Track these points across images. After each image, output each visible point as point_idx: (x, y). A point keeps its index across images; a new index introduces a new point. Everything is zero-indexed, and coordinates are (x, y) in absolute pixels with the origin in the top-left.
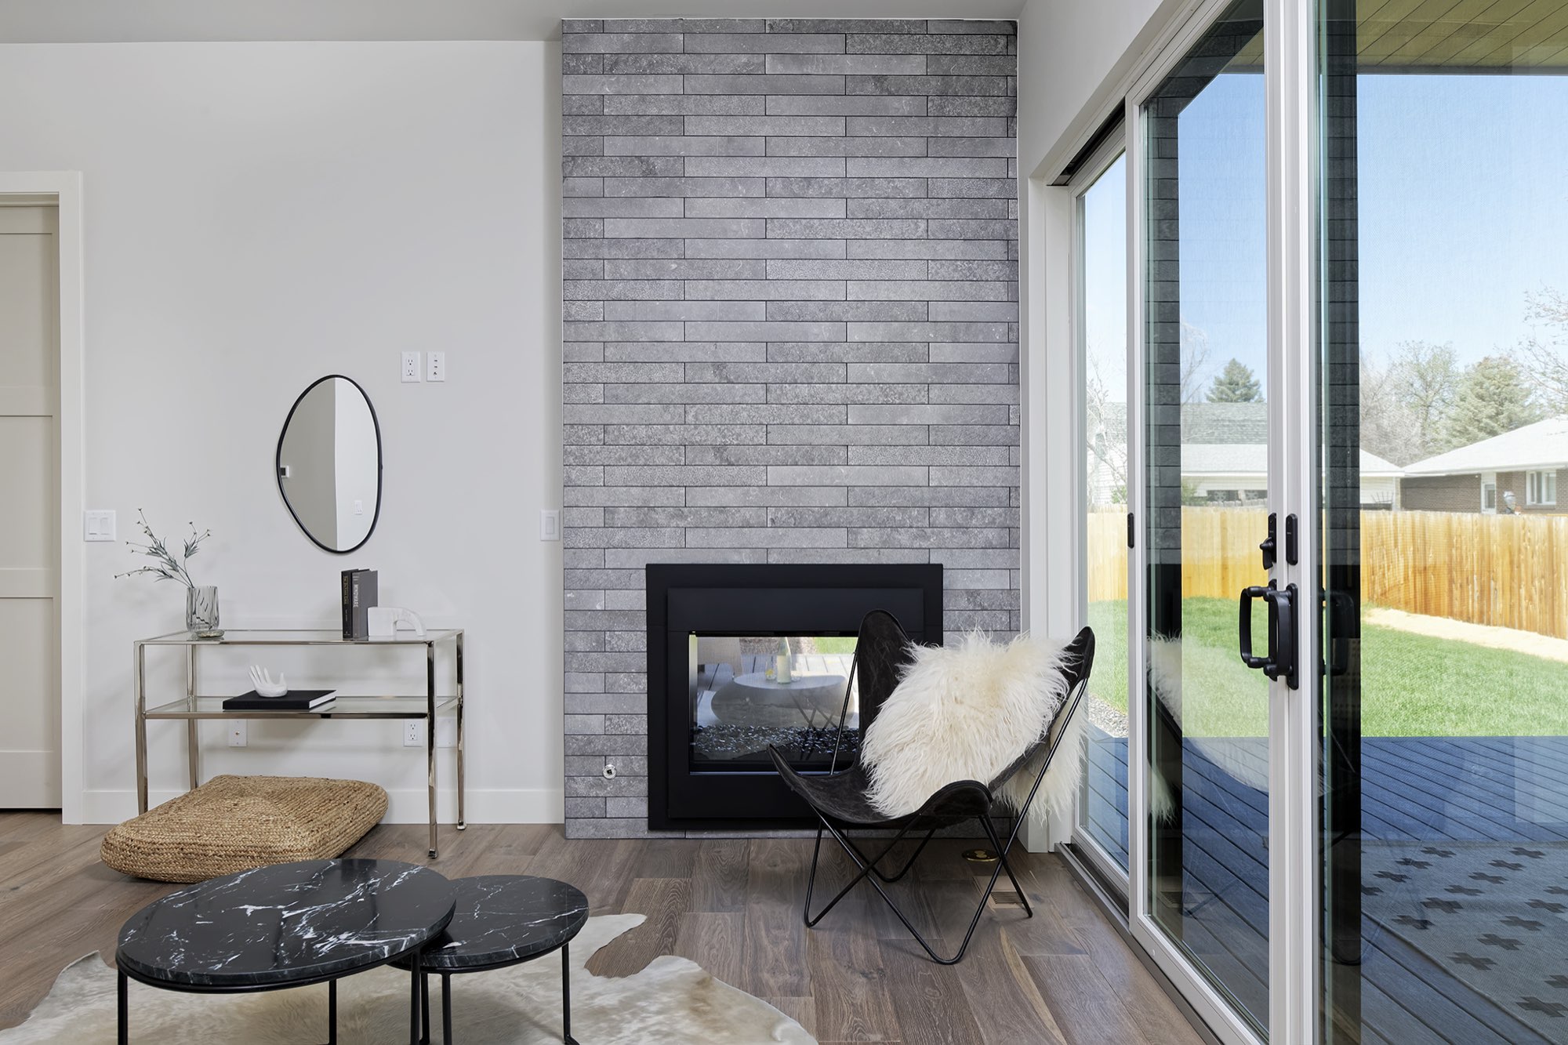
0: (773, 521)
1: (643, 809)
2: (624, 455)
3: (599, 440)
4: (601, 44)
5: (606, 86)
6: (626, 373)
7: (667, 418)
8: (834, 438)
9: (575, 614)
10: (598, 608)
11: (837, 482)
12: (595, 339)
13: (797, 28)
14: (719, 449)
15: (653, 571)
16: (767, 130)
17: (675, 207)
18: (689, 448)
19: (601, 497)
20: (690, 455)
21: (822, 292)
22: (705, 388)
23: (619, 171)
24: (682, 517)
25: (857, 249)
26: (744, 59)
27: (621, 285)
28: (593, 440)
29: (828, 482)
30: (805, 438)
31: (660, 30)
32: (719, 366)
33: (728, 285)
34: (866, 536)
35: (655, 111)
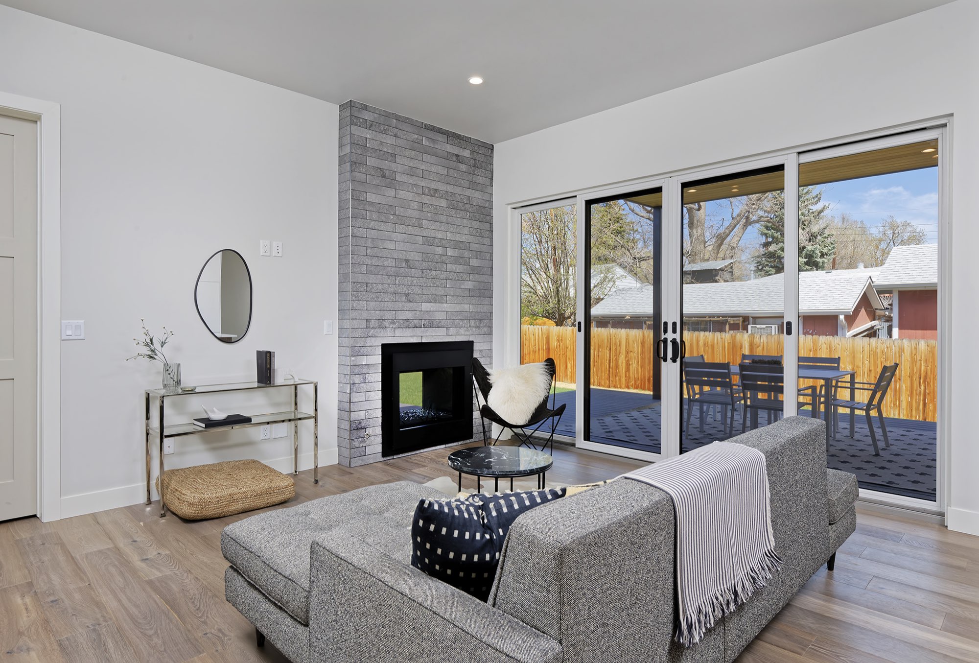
0: (424, 325)
1: (380, 448)
2: (374, 297)
3: (364, 290)
4: (366, 115)
5: (368, 134)
6: (375, 261)
7: (389, 281)
8: (442, 293)
9: (355, 367)
10: (364, 364)
11: (443, 309)
12: (363, 245)
13: (433, 129)
14: (407, 295)
15: (384, 346)
16: (423, 167)
17: (392, 192)
18: (397, 295)
19: (365, 315)
20: (397, 297)
21: (440, 235)
22: (402, 270)
23: (373, 173)
24: (394, 323)
25: (450, 220)
26: (416, 136)
27: (373, 223)
28: (362, 289)
29: (440, 310)
30: (434, 292)
31: (388, 115)
32: (407, 261)
33: (410, 228)
34: (452, 331)
35: (386, 150)
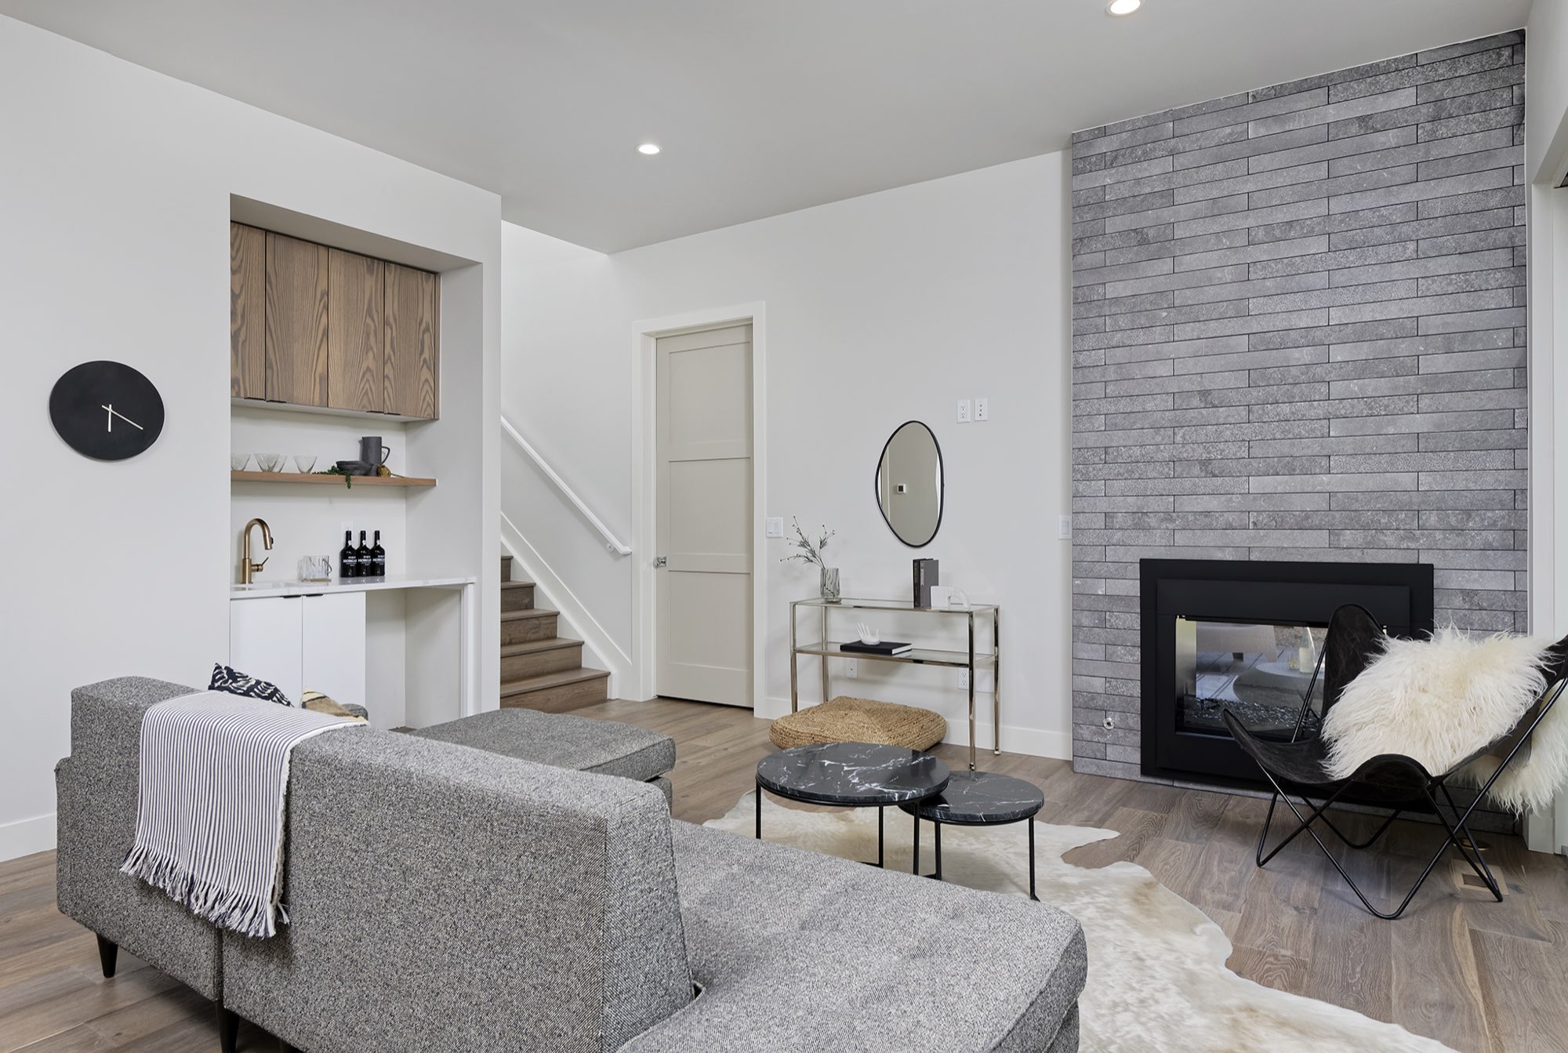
0: (1255, 524)
1: (1136, 757)
2: (1121, 471)
3: (1101, 460)
4: (1104, 146)
5: (1107, 178)
6: (1123, 405)
7: (1158, 439)
8: (1316, 449)
9: (1081, 597)
10: (1100, 593)
11: (1319, 488)
12: (1098, 379)
13: (1279, 92)
14: (1205, 463)
15: (1145, 564)
16: (1250, 187)
17: (1166, 265)
18: (1177, 464)
19: (1103, 505)
20: (1179, 469)
21: (1304, 321)
22: (1192, 413)
23: (1119, 243)
24: (1172, 520)
25: (1339, 278)
26: (1228, 130)
27: (1119, 335)
28: (1097, 460)
29: (1309, 490)
30: (1286, 450)
31: (1153, 122)
32: (1204, 394)
33: (1213, 324)
34: (1347, 538)
35: (1148, 190)
